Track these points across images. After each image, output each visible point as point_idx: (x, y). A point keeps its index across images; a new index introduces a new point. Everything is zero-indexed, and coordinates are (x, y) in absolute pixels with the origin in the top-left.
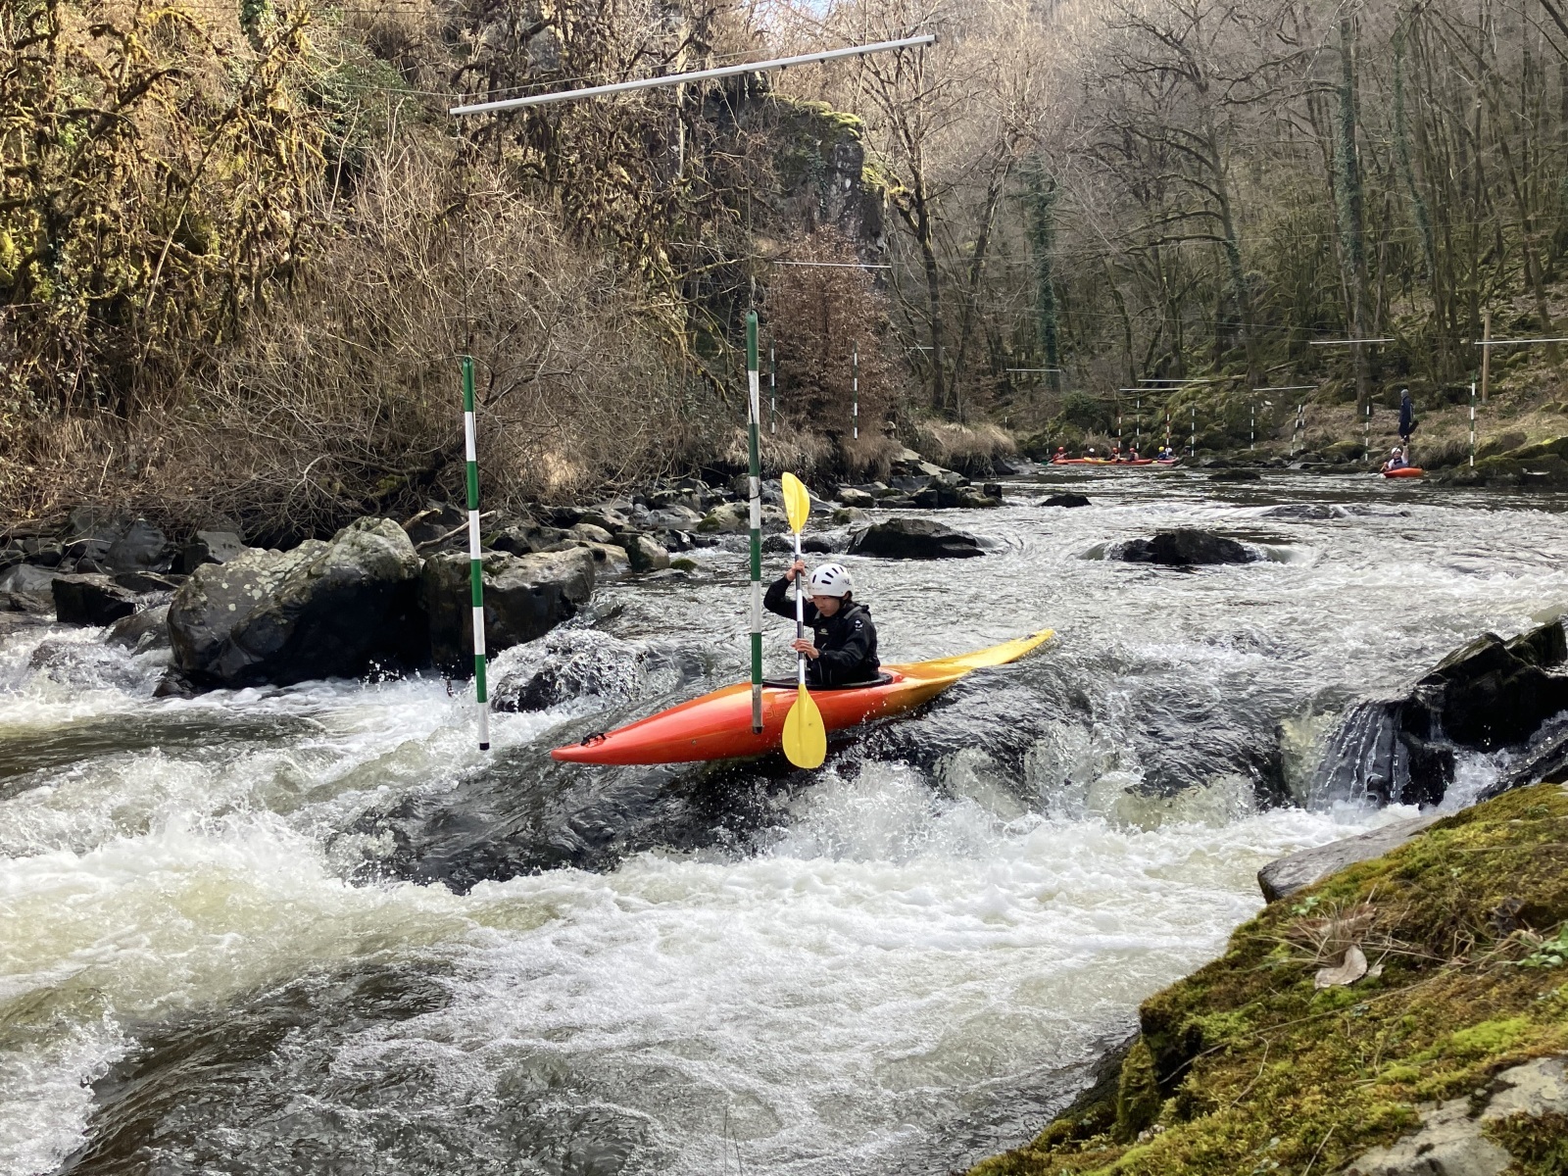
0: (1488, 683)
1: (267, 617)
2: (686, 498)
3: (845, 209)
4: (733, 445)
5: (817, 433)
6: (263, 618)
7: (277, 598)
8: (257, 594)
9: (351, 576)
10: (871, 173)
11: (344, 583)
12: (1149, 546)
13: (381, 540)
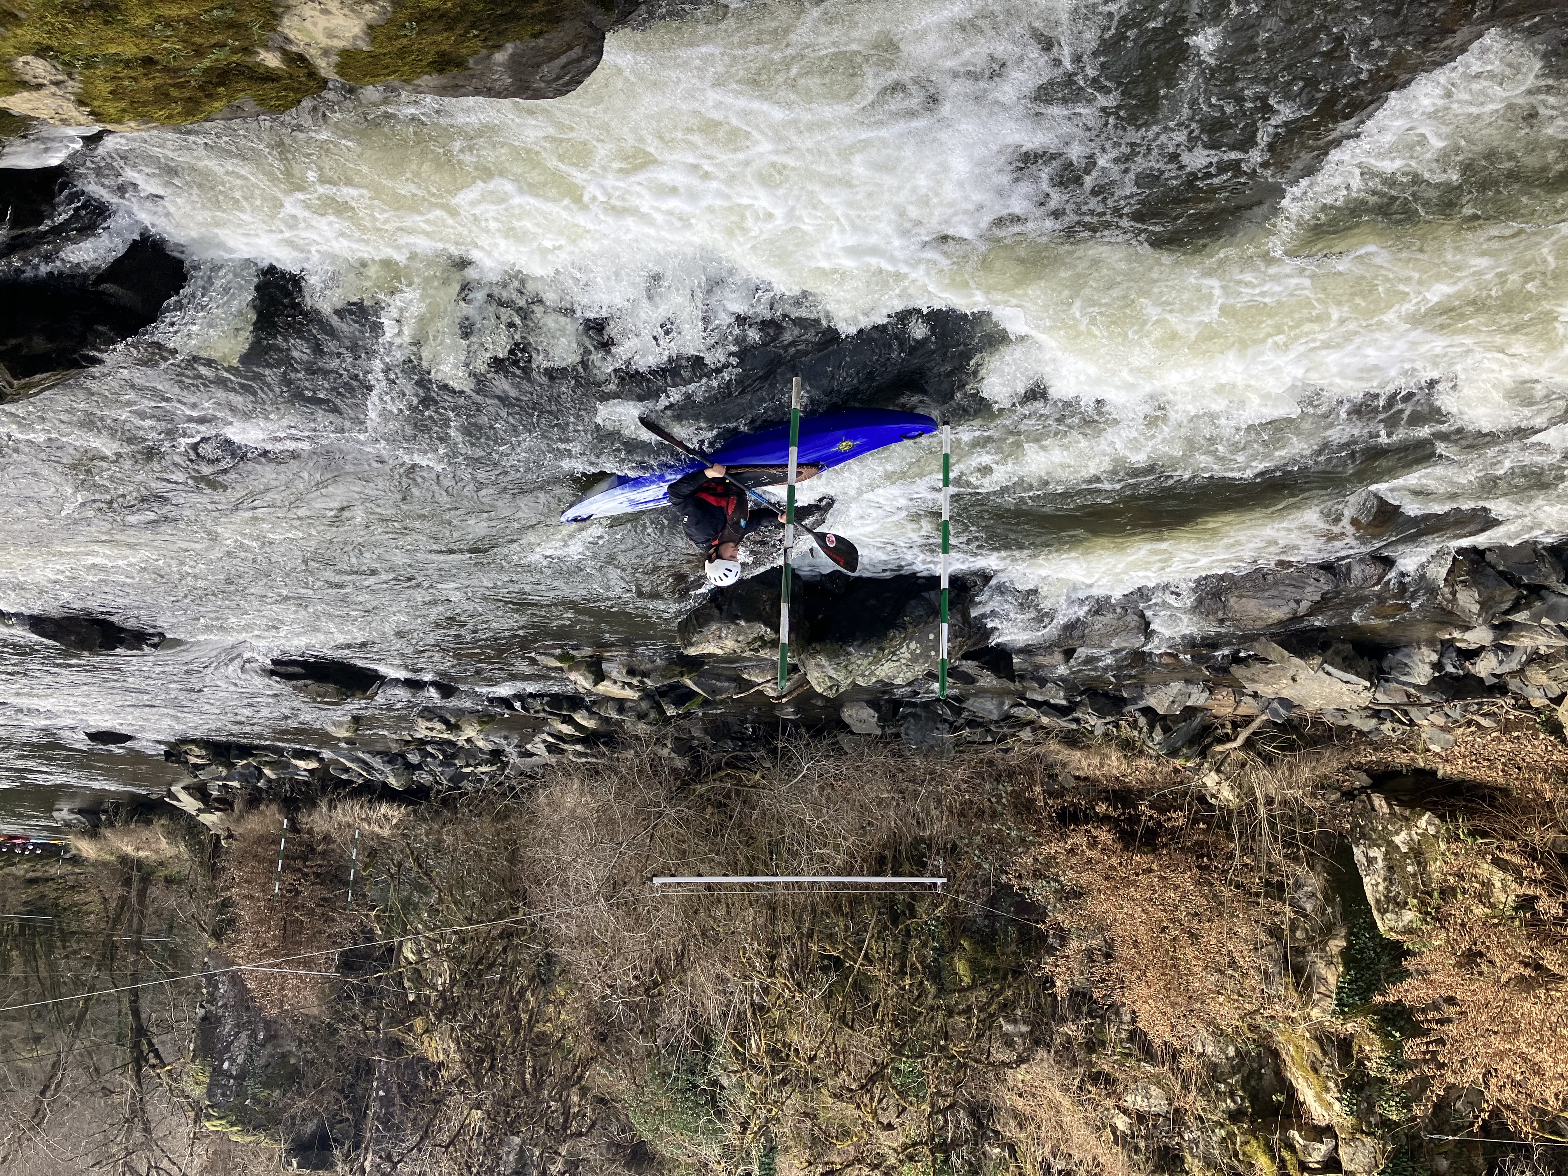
0: (40, 344)
1: (916, 623)
2: (471, 762)
3: (232, 1042)
4: (394, 821)
5: (310, 831)
6: (919, 623)
7: (905, 639)
8: (913, 645)
9: (860, 646)
10: (201, 1078)
11: (864, 641)
12: (121, 642)
13: (832, 673)
